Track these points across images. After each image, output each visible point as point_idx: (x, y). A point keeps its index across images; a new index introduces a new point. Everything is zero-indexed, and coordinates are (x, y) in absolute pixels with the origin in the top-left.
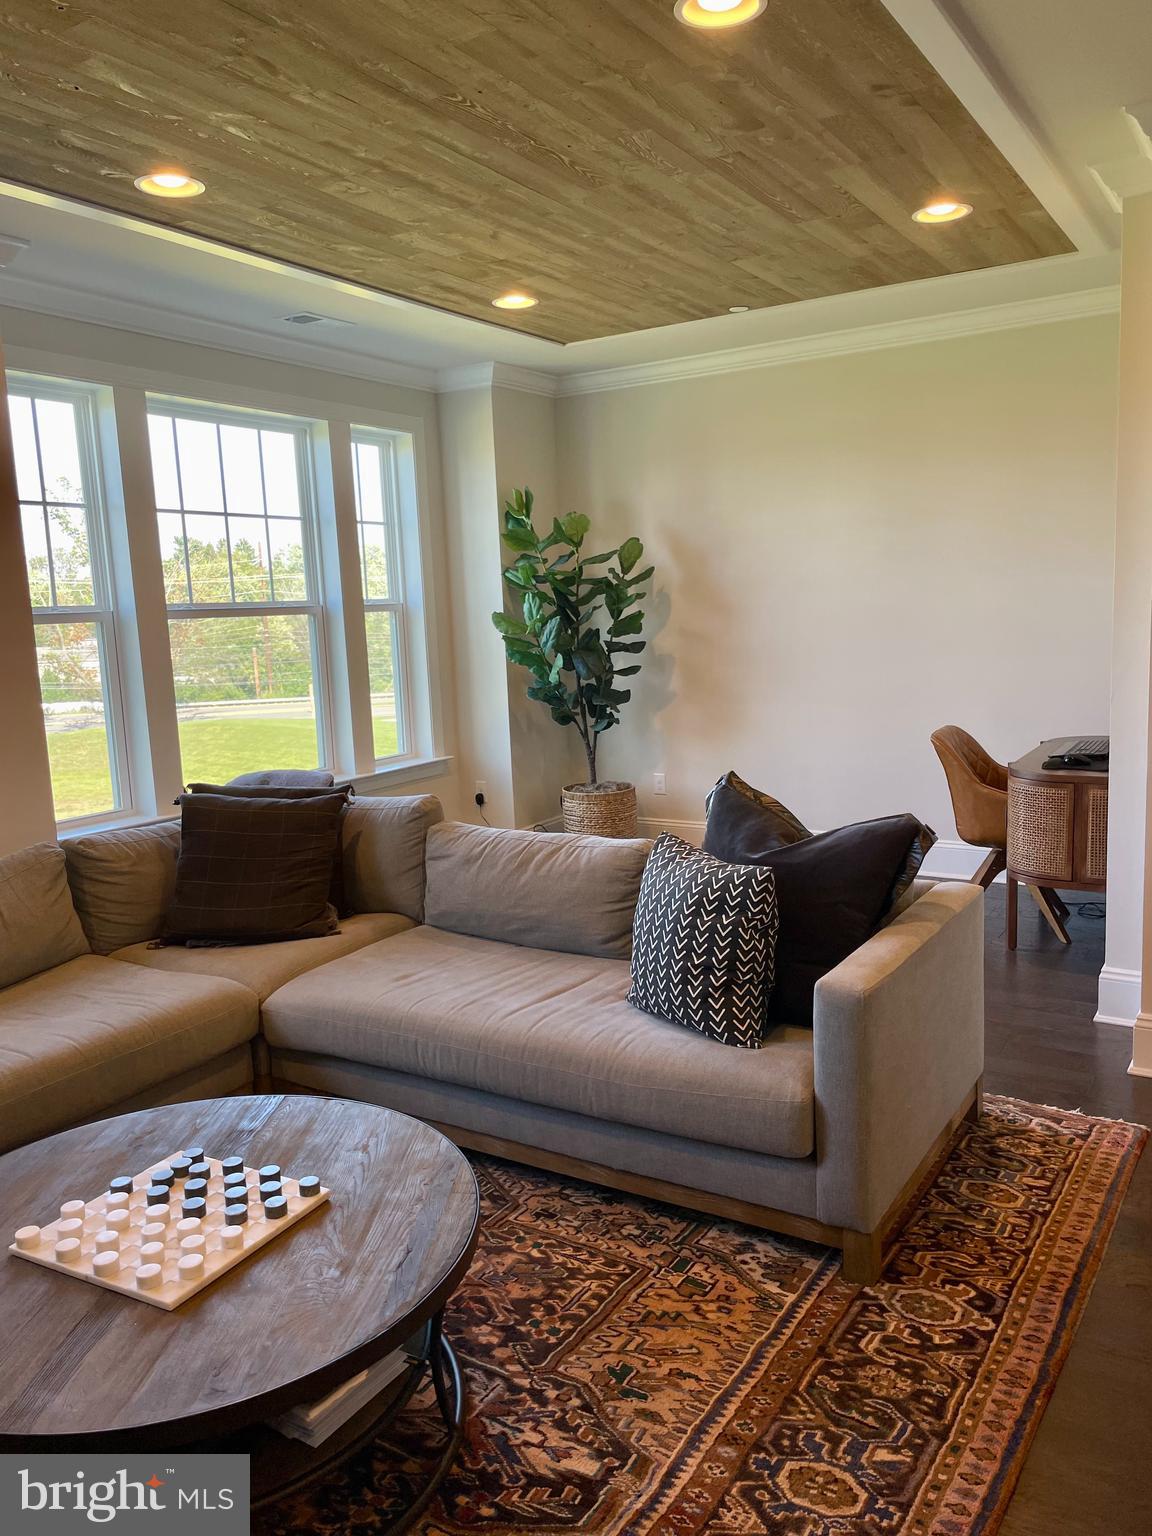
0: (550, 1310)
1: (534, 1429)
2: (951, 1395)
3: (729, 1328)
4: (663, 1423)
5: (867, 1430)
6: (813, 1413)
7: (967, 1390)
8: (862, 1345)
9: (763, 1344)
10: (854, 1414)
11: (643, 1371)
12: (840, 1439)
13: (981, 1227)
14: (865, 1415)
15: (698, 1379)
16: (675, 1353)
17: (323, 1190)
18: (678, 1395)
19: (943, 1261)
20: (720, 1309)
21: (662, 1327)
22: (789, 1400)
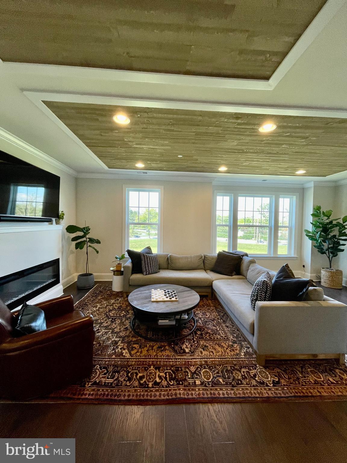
0: (210, 335)
1: (188, 344)
2: (245, 385)
3: (228, 353)
4: (202, 354)
5: (224, 376)
6: (221, 369)
7: (249, 387)
8: (242, 369)
9: (229, 358)
10: (226, 374)
11: (209, 348)
12: (219, 373)
13: (301, 376)
14: (227, 375)
15: (213, 354)
16: (216, 350)
17: (178, 299)
18: (209, 354)
19: (281, 373)
20: (230, 350)
21: (219, 346)
22: (220, 365)
